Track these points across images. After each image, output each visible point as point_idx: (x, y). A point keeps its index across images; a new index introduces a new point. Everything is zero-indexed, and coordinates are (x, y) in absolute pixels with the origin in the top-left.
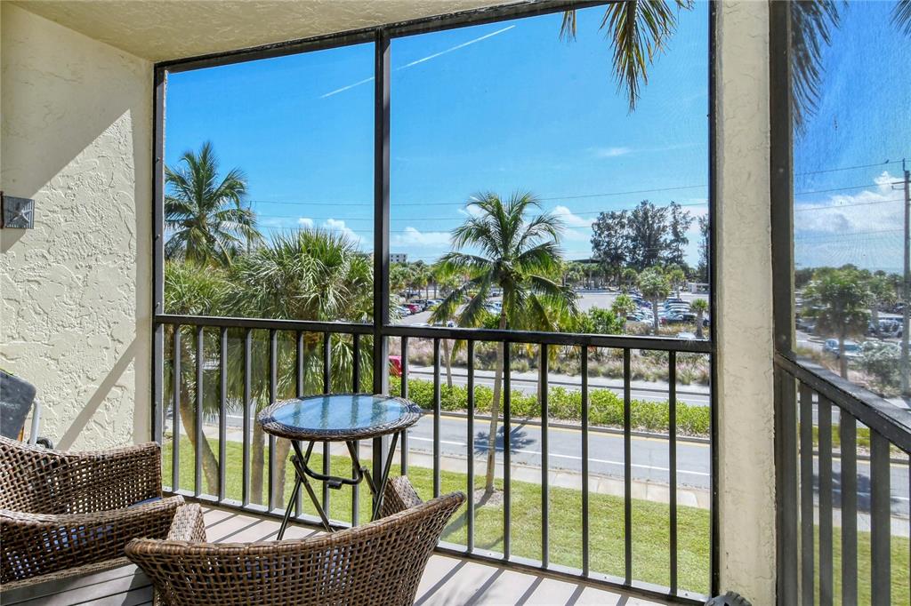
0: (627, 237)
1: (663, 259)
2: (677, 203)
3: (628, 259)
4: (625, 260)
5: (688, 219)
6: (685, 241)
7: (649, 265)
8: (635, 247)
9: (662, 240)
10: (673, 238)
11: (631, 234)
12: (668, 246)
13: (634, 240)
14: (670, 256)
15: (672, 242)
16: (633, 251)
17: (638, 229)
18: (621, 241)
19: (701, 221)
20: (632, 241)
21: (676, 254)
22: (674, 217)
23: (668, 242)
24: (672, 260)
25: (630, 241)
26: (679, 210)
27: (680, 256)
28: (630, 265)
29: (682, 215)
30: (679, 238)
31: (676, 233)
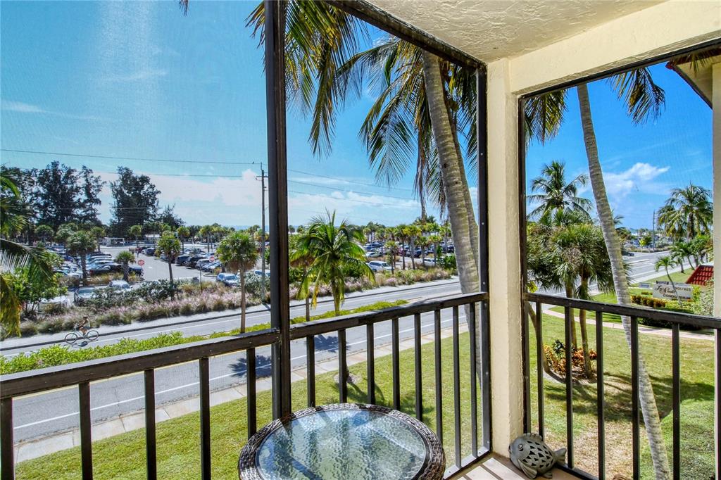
0: (37, 194)
1: (77, 216)
2: (89, 167)
3: (38, 215)
4: (35, 216)
5: (100, 183)
6: (98, 201)
7: (62, 221)
8: (46, 205)
9: (75, 199)
10: (86, 198)
11: (42, 191)
12: (82, 206)
13: (44, 197)
14: (84, 214)
15: (86, 201)
16: (43, 208)
17: (49, 188)
18: (30, 197)
19: (113, 186)
20: (43, 199)
21: (90, 212)
22: (87, 180)
23: (82, 201)
24: (86, 218)
25: (40, 198)
26: (91, 175)
27: (94, 215)
28: (41, 222)
29: (94, 179)
30: (92, 199)
31: (88, 194)
